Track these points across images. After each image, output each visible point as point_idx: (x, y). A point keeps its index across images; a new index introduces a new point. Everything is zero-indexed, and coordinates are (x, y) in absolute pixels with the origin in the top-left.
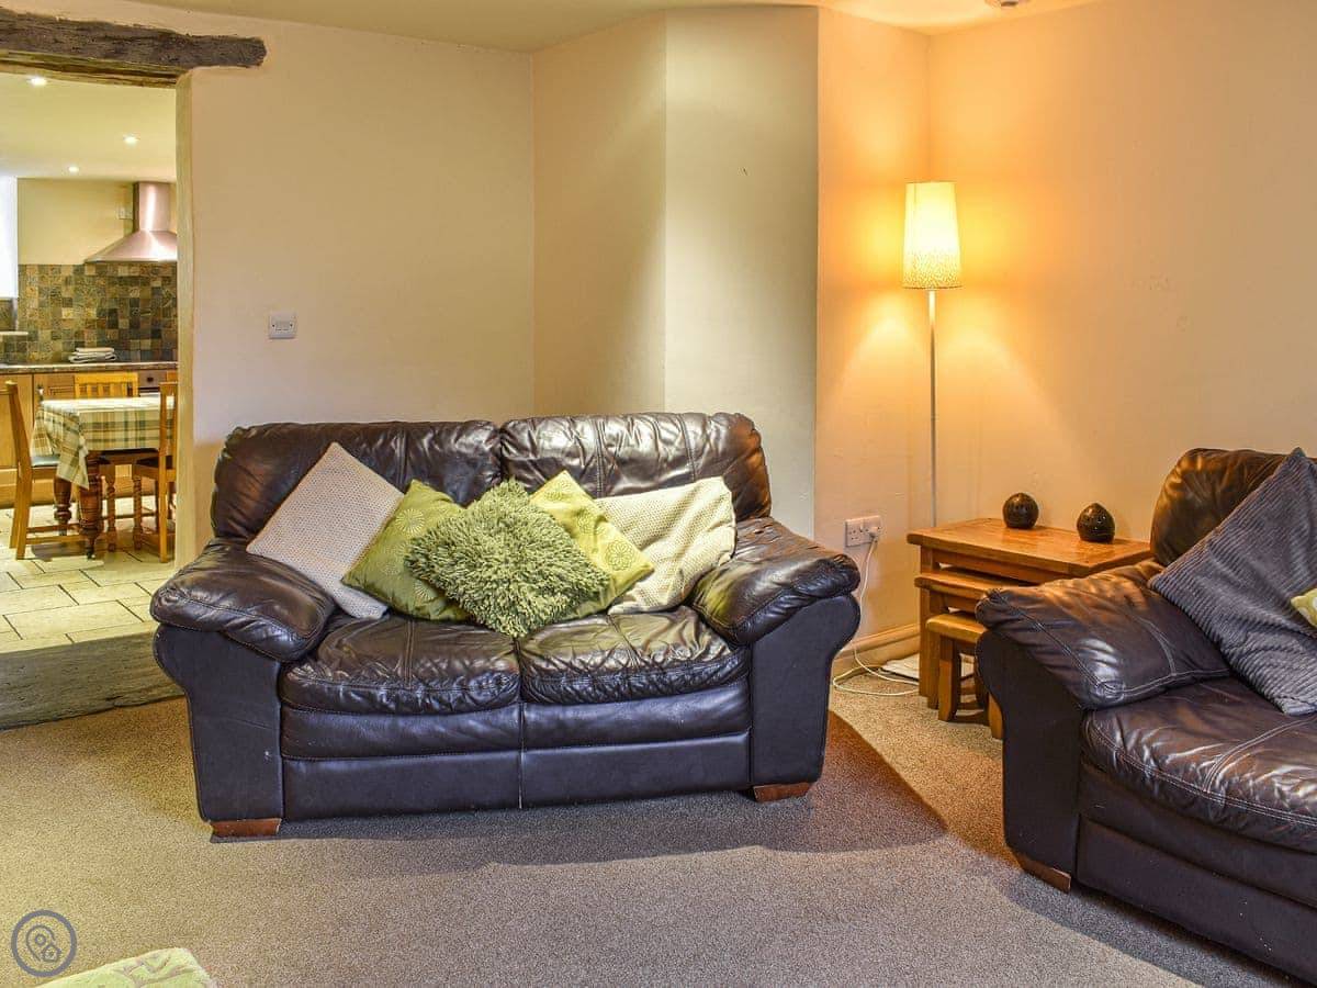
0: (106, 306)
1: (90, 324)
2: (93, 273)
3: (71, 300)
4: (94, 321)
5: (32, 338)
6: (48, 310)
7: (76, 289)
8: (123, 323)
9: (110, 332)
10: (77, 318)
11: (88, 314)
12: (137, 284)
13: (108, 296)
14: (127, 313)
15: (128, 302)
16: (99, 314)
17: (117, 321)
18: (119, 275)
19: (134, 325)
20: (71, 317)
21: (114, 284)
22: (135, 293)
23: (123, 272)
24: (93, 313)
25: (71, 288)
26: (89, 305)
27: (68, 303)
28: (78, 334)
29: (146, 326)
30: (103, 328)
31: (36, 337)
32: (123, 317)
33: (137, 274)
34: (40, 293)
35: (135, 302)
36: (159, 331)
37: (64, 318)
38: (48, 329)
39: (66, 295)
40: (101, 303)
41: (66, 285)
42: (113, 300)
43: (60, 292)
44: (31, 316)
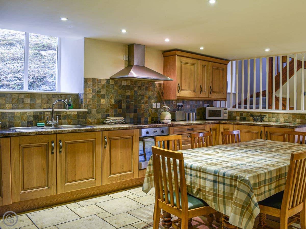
0: (118, 98)
1: (111, 106)
2: (113, 83)
3: (104, 95)
4: (113, 105)
5: (89, 112)
6: (95, 99)
7: (107, 90)
8: (124, 106)
9: (119, 110)
10: (107, 104)
11: (111, 102)
12: (129, 89)
13: (119, 94)
14: (125, 101)
15: (126, 97)
16: (115, 101)
17: (121, 105)
18: (123, 85)
19: (128, 107)
20: (104, 103)
21: (121, 88)
22: (128, 93)
23: (124, 83)
24: (113, 101)
25: (105, 89)
26: (111, 98)
27: (104, 96)
28: (107, 111)
29: (132, 108)
30: (116, 108)
31: (91, 112)
32: (123, 104)
33: (129, 85)
34: (92, 91)
35: (128, 97)
36: (136, 109)
37: (102, 103)
38: (95, 108)
39: (103, 93)
40: (116, 97)
41: (103, 88)
42: (120, 95)
43: (100, 92)
44: (89, 102)
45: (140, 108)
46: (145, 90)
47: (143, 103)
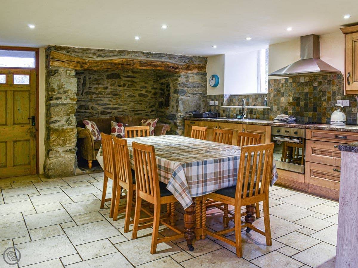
0: (296, 96)
1: (290, 104)
2: (291, 81)
3: (284, 93)
4: (291, 102)
5: (271, 109)
6: (276, 98)
8: (302, 104)
9: (297, 107)
10: (286, 102)
11: (289, 100)
12: (307, 85)
13: (297, 91)
14: (303, 99)
15: (304, 94)
16: (293, 99)
17: (299, 103)
18: (301, 81)
19: (306, 105)
20: (283, 101)
21: (298, 86)
22: (307, 90)
23: (302, 80)
24: (291, 99)
25: (284, 88)
26: (289, 96)
27: (283, 95)
28: (286, 108)
29: (311, 106)
30: (294, 106)
31: (272, 109)
32: (302, 101)
33: (308, 81)
34: (274, 91)
35: (306, 94)
36: (316, 108)
37: (281, 101)
38: (276, 106)
39: (282, 91)
40: (294, 95)
41: (282, 87)
42: (298, 93)
43: (280, 90)
44: (271, 100)
45: (321, 106)
46: (328, 84)
47: (325, 100)
